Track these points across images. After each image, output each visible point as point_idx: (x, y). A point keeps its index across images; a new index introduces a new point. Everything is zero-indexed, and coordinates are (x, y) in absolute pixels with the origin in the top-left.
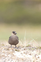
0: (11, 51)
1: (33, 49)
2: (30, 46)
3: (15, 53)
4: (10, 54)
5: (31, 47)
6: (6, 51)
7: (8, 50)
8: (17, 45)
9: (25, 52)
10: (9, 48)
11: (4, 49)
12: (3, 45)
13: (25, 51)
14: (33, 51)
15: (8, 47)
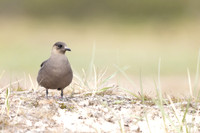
0: (46, 108)
1: (119, 101)
2: (110, 93)
3: (58, 115)
4: (41, 118)
5: (115, 97)
6: (30, 111)
7: (37, 105)
8: (65, 90)
9: (94, 113)
10: (39, 98)
11: (21, 101)
12: (20, 89)
13: (94, 110)
14: (120, 109)
15: (35, 96)
